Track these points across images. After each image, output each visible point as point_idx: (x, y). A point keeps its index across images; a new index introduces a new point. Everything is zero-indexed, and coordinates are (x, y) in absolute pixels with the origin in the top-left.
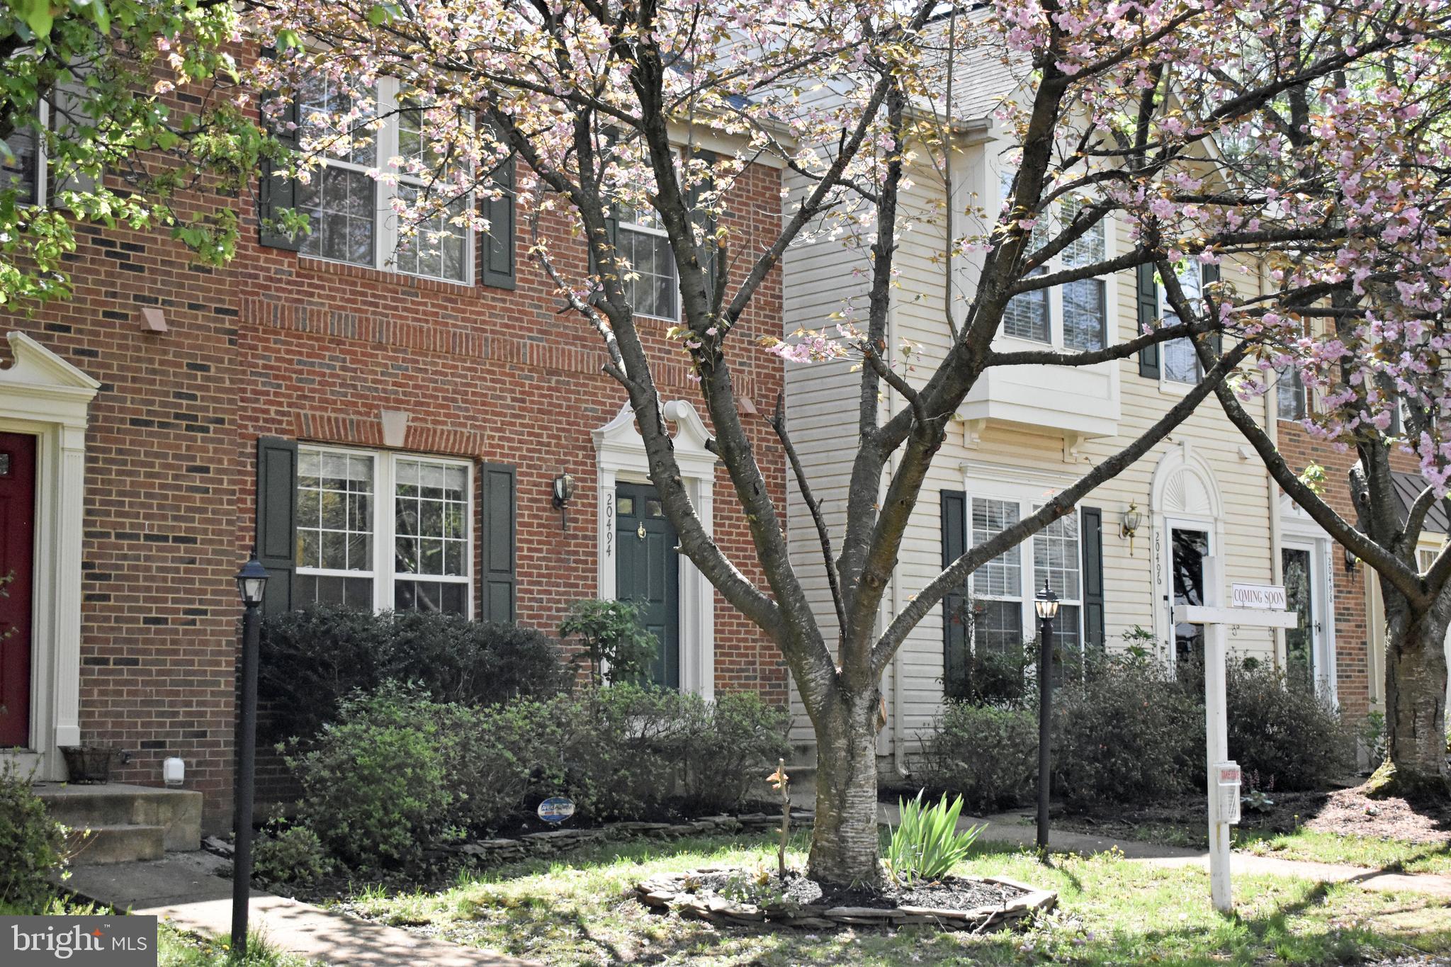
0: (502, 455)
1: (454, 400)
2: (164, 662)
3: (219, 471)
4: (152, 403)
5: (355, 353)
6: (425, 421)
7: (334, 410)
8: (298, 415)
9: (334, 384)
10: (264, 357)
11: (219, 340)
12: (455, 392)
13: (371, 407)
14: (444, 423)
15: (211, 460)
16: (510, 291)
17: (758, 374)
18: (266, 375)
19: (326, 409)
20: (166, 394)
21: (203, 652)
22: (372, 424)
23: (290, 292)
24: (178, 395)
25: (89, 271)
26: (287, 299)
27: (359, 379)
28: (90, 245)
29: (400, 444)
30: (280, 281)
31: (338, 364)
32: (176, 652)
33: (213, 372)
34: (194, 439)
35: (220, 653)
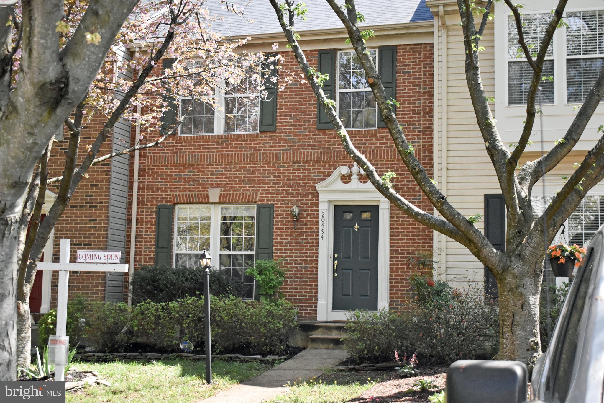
0: (268, 200)
1: (244, 181)
2: (79, 286)
3: (100, 220)
4: (78, 199)
5: (199, 168)
6: (229, 191)
7: (189, 191)
8: (173, 195)
9: (189, 181)
10: (161, 175)
11: (102, 175)
12: (244, 177)
13: (205, 188)
14: (239, 190)
15: (98, 217)
16: (274, 132)
18: (162, 182)
19: (185, 191)
20: (83, 196)
21: (93, 283)
22: (204, 195)
23: (173, 150)
24: (87, 196)
25: (58, 159)
26: (171, 153)
27: (201, 178)
28: (59, 150)
29: (217, 201)
30: (169, 146)
31: (191, 174)
32: (83, 283)
33: (99, 186)
34: (92, 210)
35: (99, 283)
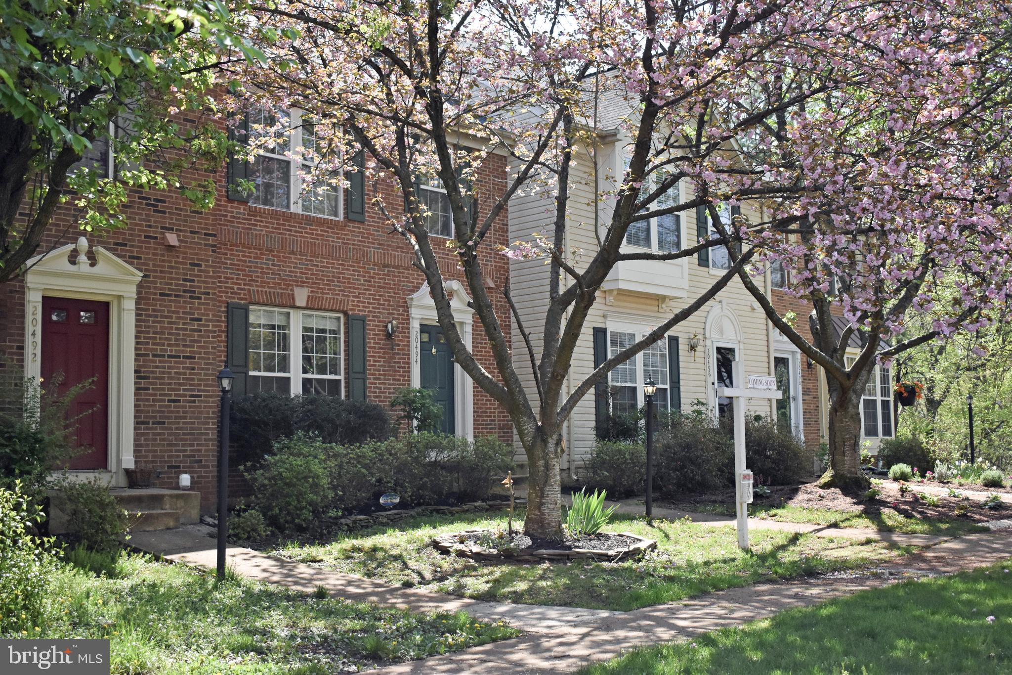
0: (359, 311)
1: (333, 281)
2: (179, 423)
3: (207, 320)
4: (171, 284)
5: (279, 257)
6: (317, 292)
7: (268, 287)
8: (249, 290)
9: (268, 273)
10: (230, 259)
11: (206, 250)
12: (333, 277)
13: (289, 285)
14: (328, 294)
15: (203, 314)
16: (362, 222)
17: (496, 266)
18: (232, 269)
19: (264, 287)
20: (178, 279)
21: (199, 418)
22: (289, 295)
23: (245, 224)
24: (184, 280)
25: (136, 214)
26: (243, 228)
27: (283, 271)
28: (137, 199)
29: (304, 304)
30: (239, 218)
31: (271, 263)
32: (185, 418)
33: (203, 268)
34: (193, 303)
35: (209, 418)
